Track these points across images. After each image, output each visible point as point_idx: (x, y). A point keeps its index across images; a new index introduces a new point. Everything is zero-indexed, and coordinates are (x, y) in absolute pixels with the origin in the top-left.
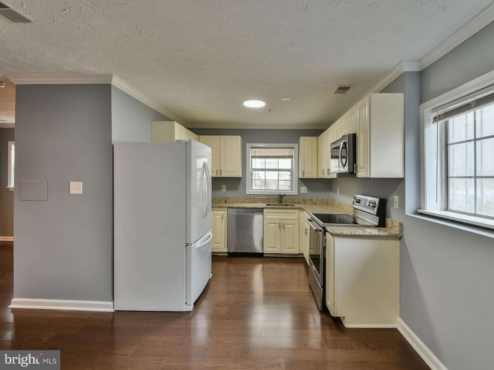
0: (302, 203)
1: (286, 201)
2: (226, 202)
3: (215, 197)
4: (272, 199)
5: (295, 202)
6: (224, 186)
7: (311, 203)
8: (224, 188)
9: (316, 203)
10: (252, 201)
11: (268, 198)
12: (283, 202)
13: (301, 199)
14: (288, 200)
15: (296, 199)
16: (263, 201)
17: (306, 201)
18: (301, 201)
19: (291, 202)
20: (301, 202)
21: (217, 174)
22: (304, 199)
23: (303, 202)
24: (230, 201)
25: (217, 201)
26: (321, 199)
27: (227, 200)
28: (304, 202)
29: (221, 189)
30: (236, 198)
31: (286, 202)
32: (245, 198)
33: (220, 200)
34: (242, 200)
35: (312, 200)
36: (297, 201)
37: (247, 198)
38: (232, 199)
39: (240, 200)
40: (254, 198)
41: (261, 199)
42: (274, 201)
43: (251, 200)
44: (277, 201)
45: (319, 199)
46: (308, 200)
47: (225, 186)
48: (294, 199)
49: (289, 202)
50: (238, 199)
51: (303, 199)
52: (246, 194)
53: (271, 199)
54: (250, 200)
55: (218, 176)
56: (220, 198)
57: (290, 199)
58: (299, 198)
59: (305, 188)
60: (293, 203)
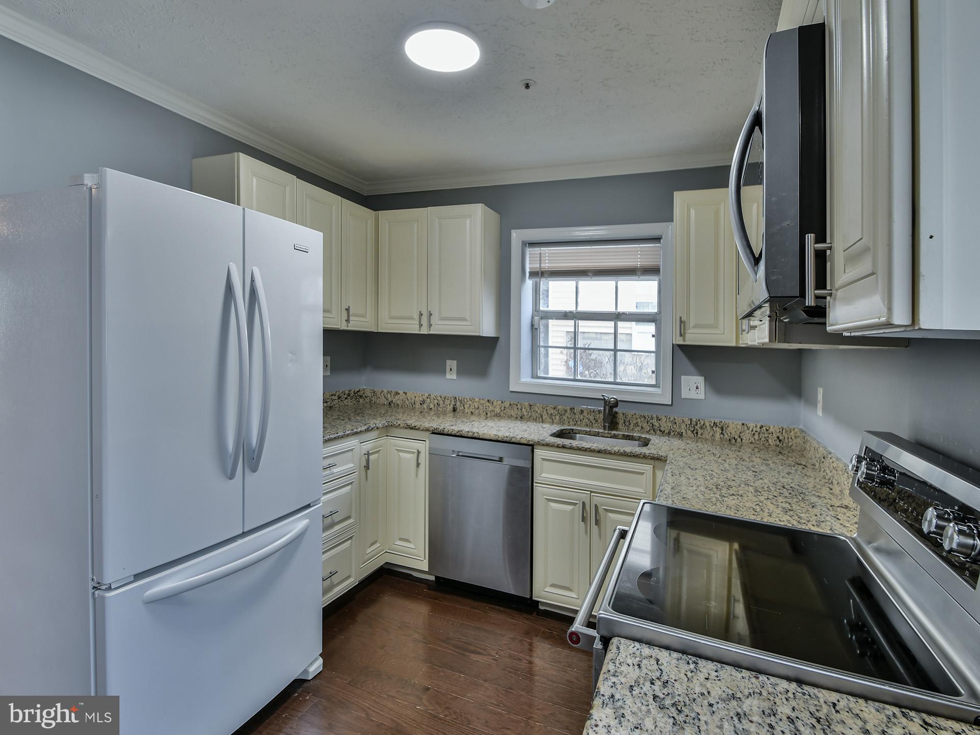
0: (684, 434)
2: (454, 410)
3: (427, 395)
4: (585, 413)
5: (662, 429)
6: (452, 364)
7: (718, 436)
8: (451, 370)
9: (739, 440)
10: (525, 413)
11: (572, 409)
12: (620, 426)
13: (683, 422)
14: (639, 420)
15: (664, 419)
16: (557, 417)
17: (701, 428)
18: (683, 426)
19: (649, 428)
20: (684, 431)
21: (421, 325)
22: (694, 420)
23: (689, 432)
24: (466, 410)
25: (432, 406)
26: (759, 426)
27: (458, 403)
28: (692, 432)
29: (444, 372)
30: (483, 402)
32: (507, 404)
33: (441, 402)
34: (498, 410)
35: (722, 430)
36: (669, 424)
37: (510, 404)
38: (470, 402)
39: (491, 408)
40: (531, 406)
41: (552, 411)
42: (592, 418)
43: (523, 410)
45: (751, 425)
46: (708, 425)
47: (455, 362)
48: (659, 419)
49: (642, 428)
50: (488, 404)
51: (691, 420)
52: (511, 390)
53: (582, 412)
54: (521, 410)
55: (424, 331)
56: (441, 397)
57: (646, 418)
58: (676, 418)
59: (700, 380)
60: (654, 431)
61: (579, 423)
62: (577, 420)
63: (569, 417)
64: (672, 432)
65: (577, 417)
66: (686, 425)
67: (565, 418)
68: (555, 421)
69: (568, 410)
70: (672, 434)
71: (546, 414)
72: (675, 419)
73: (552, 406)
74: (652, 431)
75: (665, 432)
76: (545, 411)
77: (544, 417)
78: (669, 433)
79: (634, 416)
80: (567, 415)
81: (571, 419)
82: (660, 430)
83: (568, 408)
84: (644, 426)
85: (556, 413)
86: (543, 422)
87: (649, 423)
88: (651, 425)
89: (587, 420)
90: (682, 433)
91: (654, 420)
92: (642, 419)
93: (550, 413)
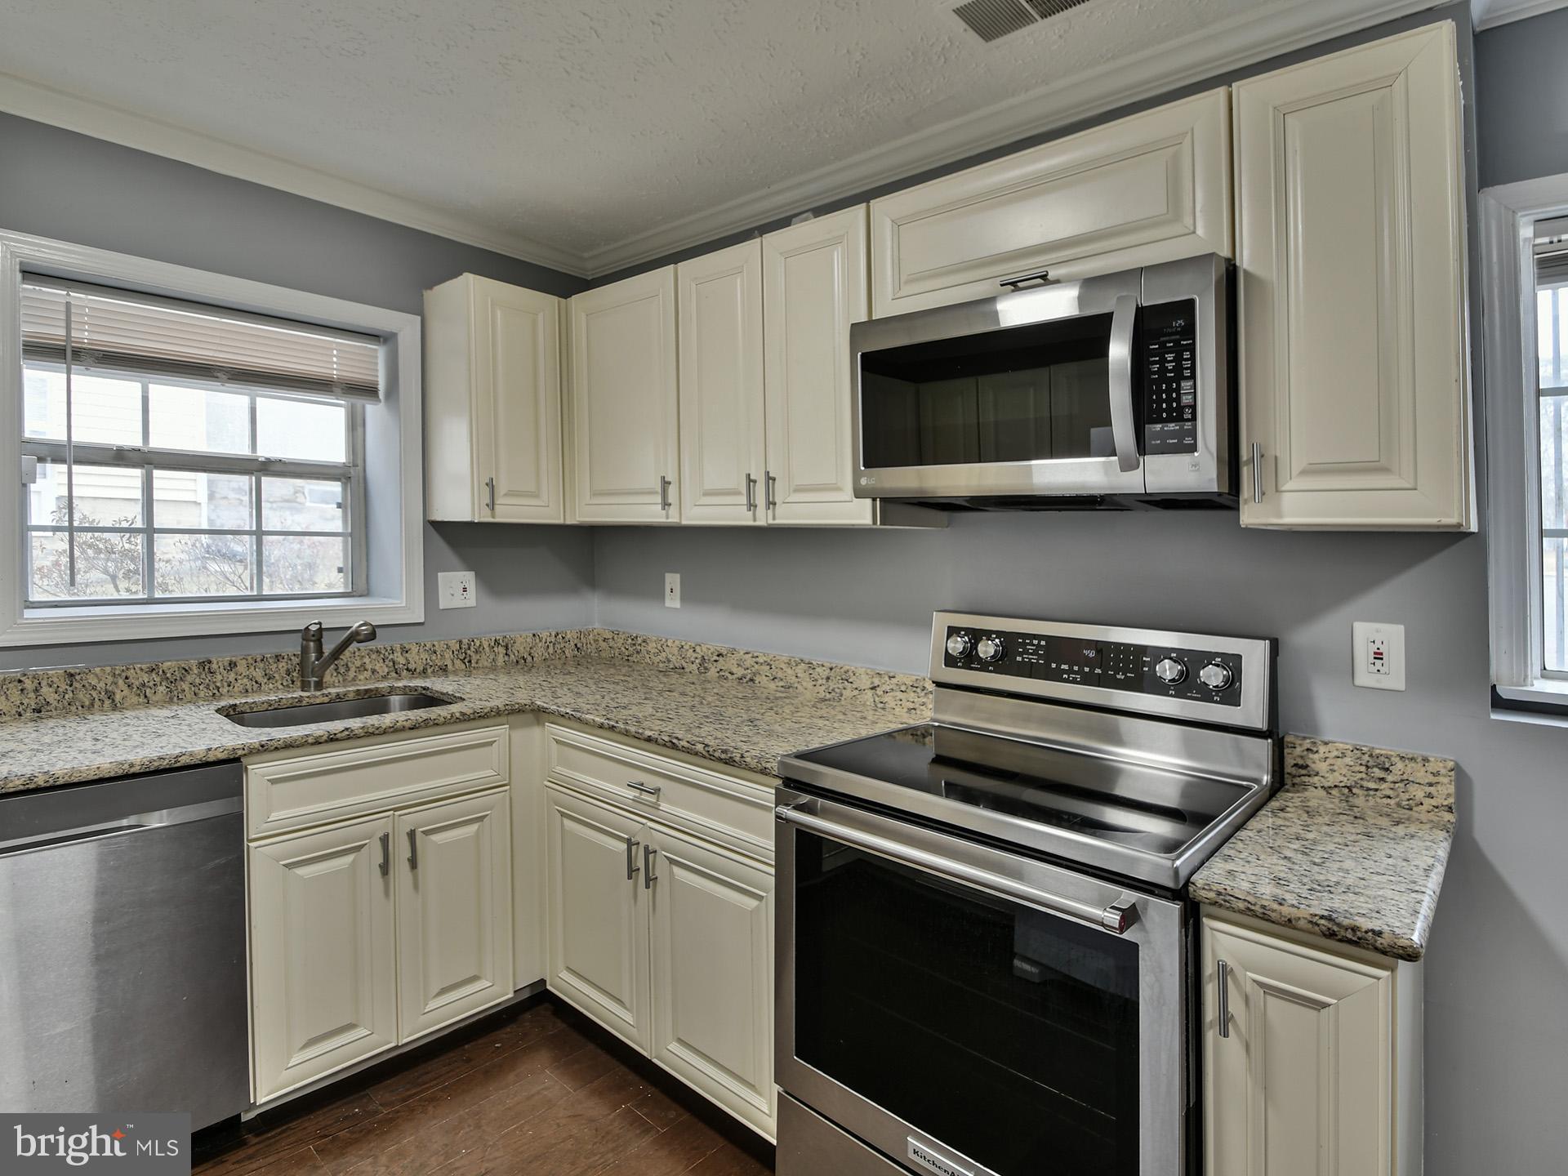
0: (450, 667)
1: (348, 669)
5: (408, 666)
7: (501, 659)
9: (529, 659)
11: (204, 664)
13: (444, 646)
14: (367, 660)
15: (415, 649)
16: (162, 689)
17: (476, 652)
18: (449, 654)
19: (386, 670)
20: (449, 663)
22: (465, 641)
23: (458, 662)
26: (553, 634)
28: (463, 661)
31: (352, 674)
35: (507, 649)
36: (424, 656)
42: (258, 674)
44: (283, 671)
45: (544, 635)
46: (485, 644)
48: (405, 651)
49: (374, 671)
51: (461, 642)
53: (232, 665)
57: (380, 653)
58: (435, 643)
59: (468, 578)
60: (396, 673)
61: (224, 690)
62: (218, 684)
63: (198, 681)
64: (428, 667)
65: (219, 677)
66: (453, 651)
67: (185, 686)
68: (154, 698)
69: (194, 668)
70: (429, 671)
71: (125, 687)
72: (434, 646)
73: (144, 667)
74: (394, 674)
75: (418, 670)
76: (121, 682)
77: (118, 697)
78: (424, 671)
79: (357, 654)
80: (189, 678)
81: (201, 687)
82: (407, 669)
83: (194, 663)
84: (377, 668)
85: (158, 679)
86: (115, 708)
87: (387, 662)
88: (391, 664)
89: (245, 680)
90: (446, 665)
91: (395, 655)
92: (374, 656)
93: (137, 683)
